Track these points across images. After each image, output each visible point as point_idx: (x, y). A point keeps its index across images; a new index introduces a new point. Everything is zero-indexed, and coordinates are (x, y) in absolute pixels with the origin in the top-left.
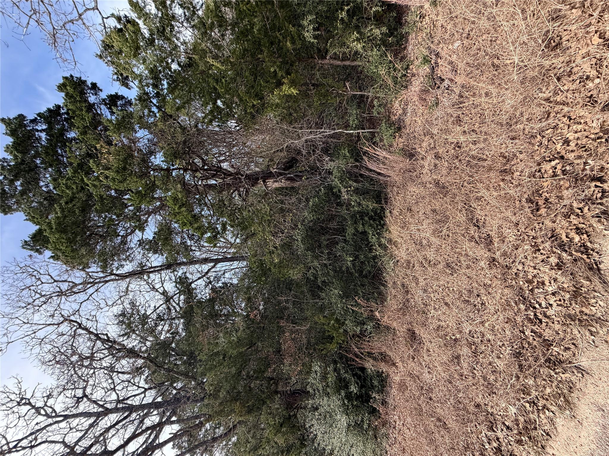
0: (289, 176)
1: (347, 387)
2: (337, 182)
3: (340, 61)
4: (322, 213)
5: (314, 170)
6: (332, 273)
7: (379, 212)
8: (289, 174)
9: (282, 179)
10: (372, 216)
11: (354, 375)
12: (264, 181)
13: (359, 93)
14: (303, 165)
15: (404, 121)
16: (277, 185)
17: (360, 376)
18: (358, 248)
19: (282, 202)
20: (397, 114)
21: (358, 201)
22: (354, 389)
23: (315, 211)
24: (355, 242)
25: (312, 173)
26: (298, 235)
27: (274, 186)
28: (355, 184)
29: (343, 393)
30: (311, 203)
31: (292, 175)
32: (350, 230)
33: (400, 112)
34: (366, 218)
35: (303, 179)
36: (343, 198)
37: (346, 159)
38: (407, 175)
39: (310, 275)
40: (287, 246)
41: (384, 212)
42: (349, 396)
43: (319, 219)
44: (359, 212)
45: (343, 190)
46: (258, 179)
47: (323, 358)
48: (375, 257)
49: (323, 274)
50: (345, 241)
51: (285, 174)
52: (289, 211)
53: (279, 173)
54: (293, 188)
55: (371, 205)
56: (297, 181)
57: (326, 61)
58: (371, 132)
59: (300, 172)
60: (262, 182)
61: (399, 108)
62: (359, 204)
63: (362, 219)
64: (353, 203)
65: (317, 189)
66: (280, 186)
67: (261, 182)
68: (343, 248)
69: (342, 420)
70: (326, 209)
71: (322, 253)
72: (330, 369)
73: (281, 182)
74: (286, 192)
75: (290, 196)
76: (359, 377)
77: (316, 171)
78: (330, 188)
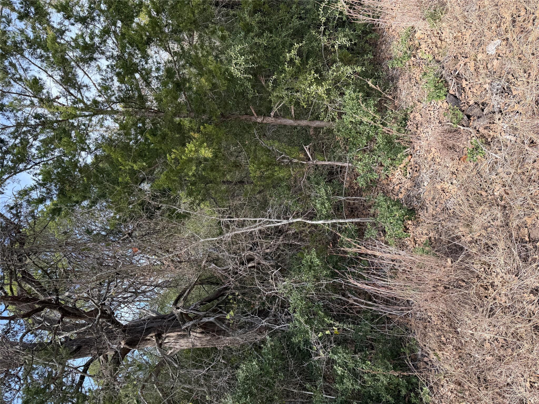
3: (291, 118)
7: (403, 392)
8: (205, 317)
9: (192, 329)
12: (159, 336)
13: (327, 163)
15: (418, 198)
16: (184, 344)
20: (402, 190)
21: (351, 365)
27: (177, 347)
31: (212, 319)
33: (408, 184)
36: (316, 359)
38: (455, 295)
41: (417, 394)
46: (146, 332)
51: (198, 317)
55: (383, 375)
57: (270, 120)
58: (356, 223)
60: (154, 339)
61: (404, 179)
62: (356, 375)
64: (339, 371)
66: (191, 346)
67: (152, 336)
70: (278, 387)
73: (192, 337)
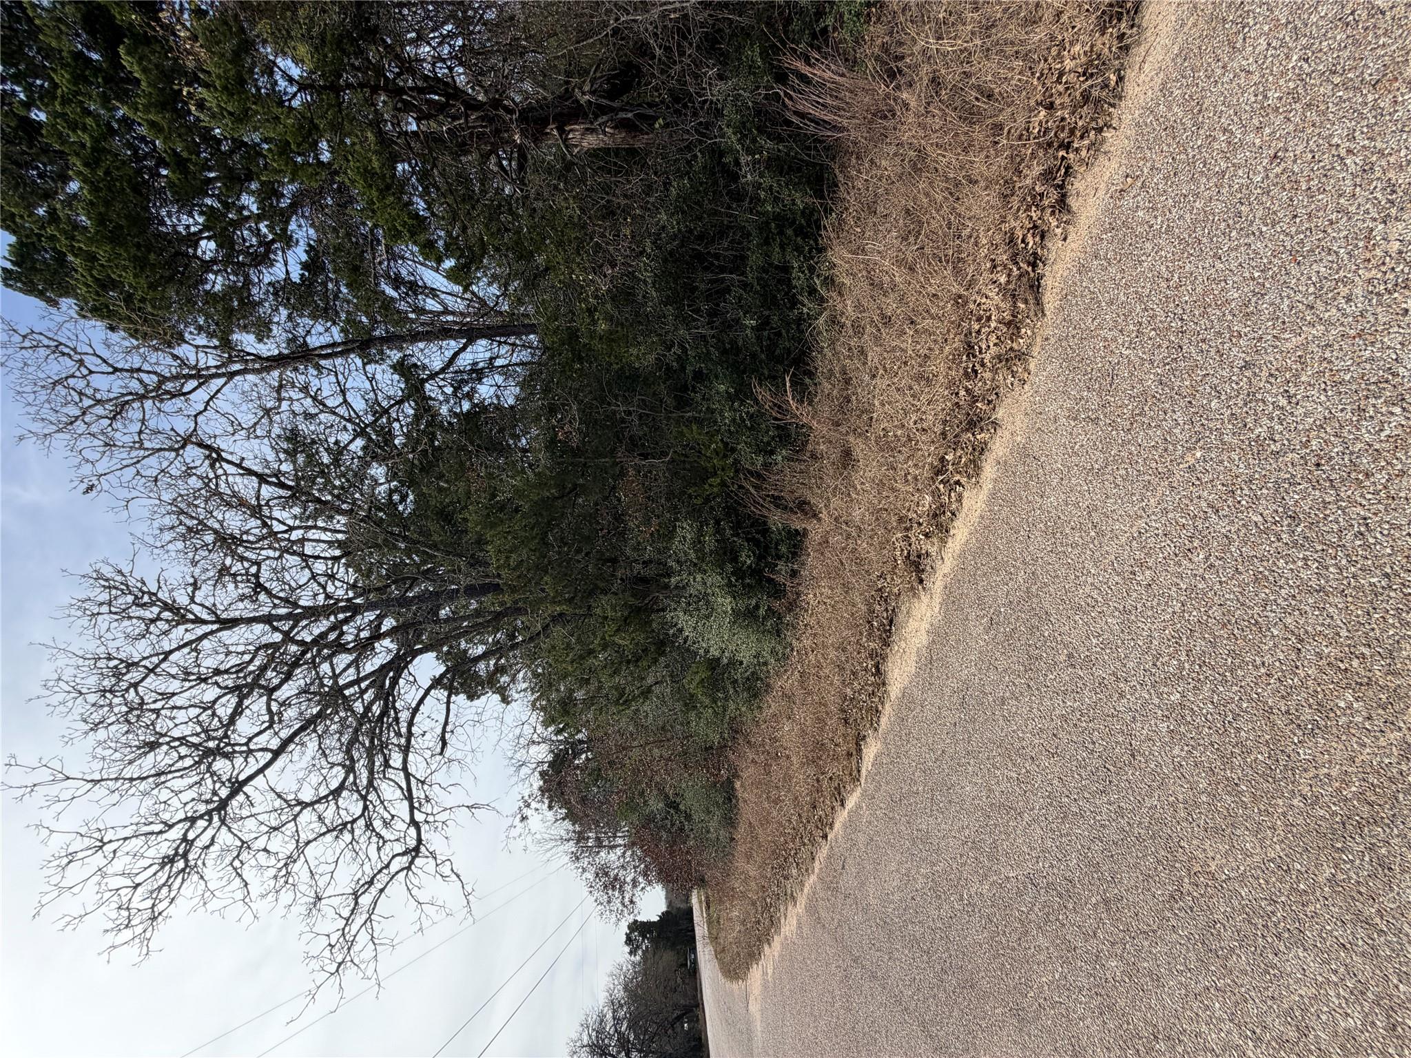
0: (622, 115)
1: (735, 559)
2: (731, 138)
4: (700, 218)
5: (680, 100)
6: (715, 354)
8: (622, 110)
9: (605, 124)
10: (801, 226)
11: (748, 540)
12: (561, 131)
14: (655, 86)
16: (591, 141)
17: (759, 541)
18: (769, 300)
19: (607, 189)
22: (747, 559)
23: (683, 212)
24: (763, 287)
25: (677, 112)
26: (646, 270)
27: (585, 144)
28: (770, 144)
29: (729, 568)
30: (673, 191)
31: (630, 115)
32: (755, 259)
34: (789, 232)
35: (657, 126)
36: (744, 180)
37: (754, 73)
39: (671, 357)
40: (624, 295)
42: (739, 573)
43: (691, 231)
44: (777, 217)
45: (744, 159)
46: (545, 123)
47: (695, 513)
48: (800, 320)
49: (699, 357)
50: (745, 286)
51: (612, 109)
52: (626, 211)
53: (599, 106)
54: (632, 152)
55: (801, 200)
56: (642, 132)
59: (650, 105)
60: (555, 132)
63: (781, 233)
64: (763, 194)
65: (689, 156)
66: (602, 145)
67: (553, 129)
68: (740, 299)
69: (725, 603)
70: (707, 206)
71: (697, 311)
72: (707, 529)
73: (604, 133)
74: (615, 164)
75: (627, 174)
76: (757, 543)
77: (685, 106)
78: (717, 153)
